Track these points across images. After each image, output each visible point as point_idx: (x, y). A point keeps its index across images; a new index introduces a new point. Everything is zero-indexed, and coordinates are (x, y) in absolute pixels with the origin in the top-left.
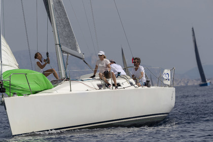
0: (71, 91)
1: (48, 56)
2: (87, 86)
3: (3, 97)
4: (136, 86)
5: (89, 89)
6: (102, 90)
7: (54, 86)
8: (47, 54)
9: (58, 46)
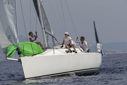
0: (54, 54)
1: (36, 34)
2: (60, 52)
3: (20, 57)
4: (84, 52)
5: (62, 53)
6: (69, 54)
7: (44, 52)
8: (36, 32)
9: (43, 29)
